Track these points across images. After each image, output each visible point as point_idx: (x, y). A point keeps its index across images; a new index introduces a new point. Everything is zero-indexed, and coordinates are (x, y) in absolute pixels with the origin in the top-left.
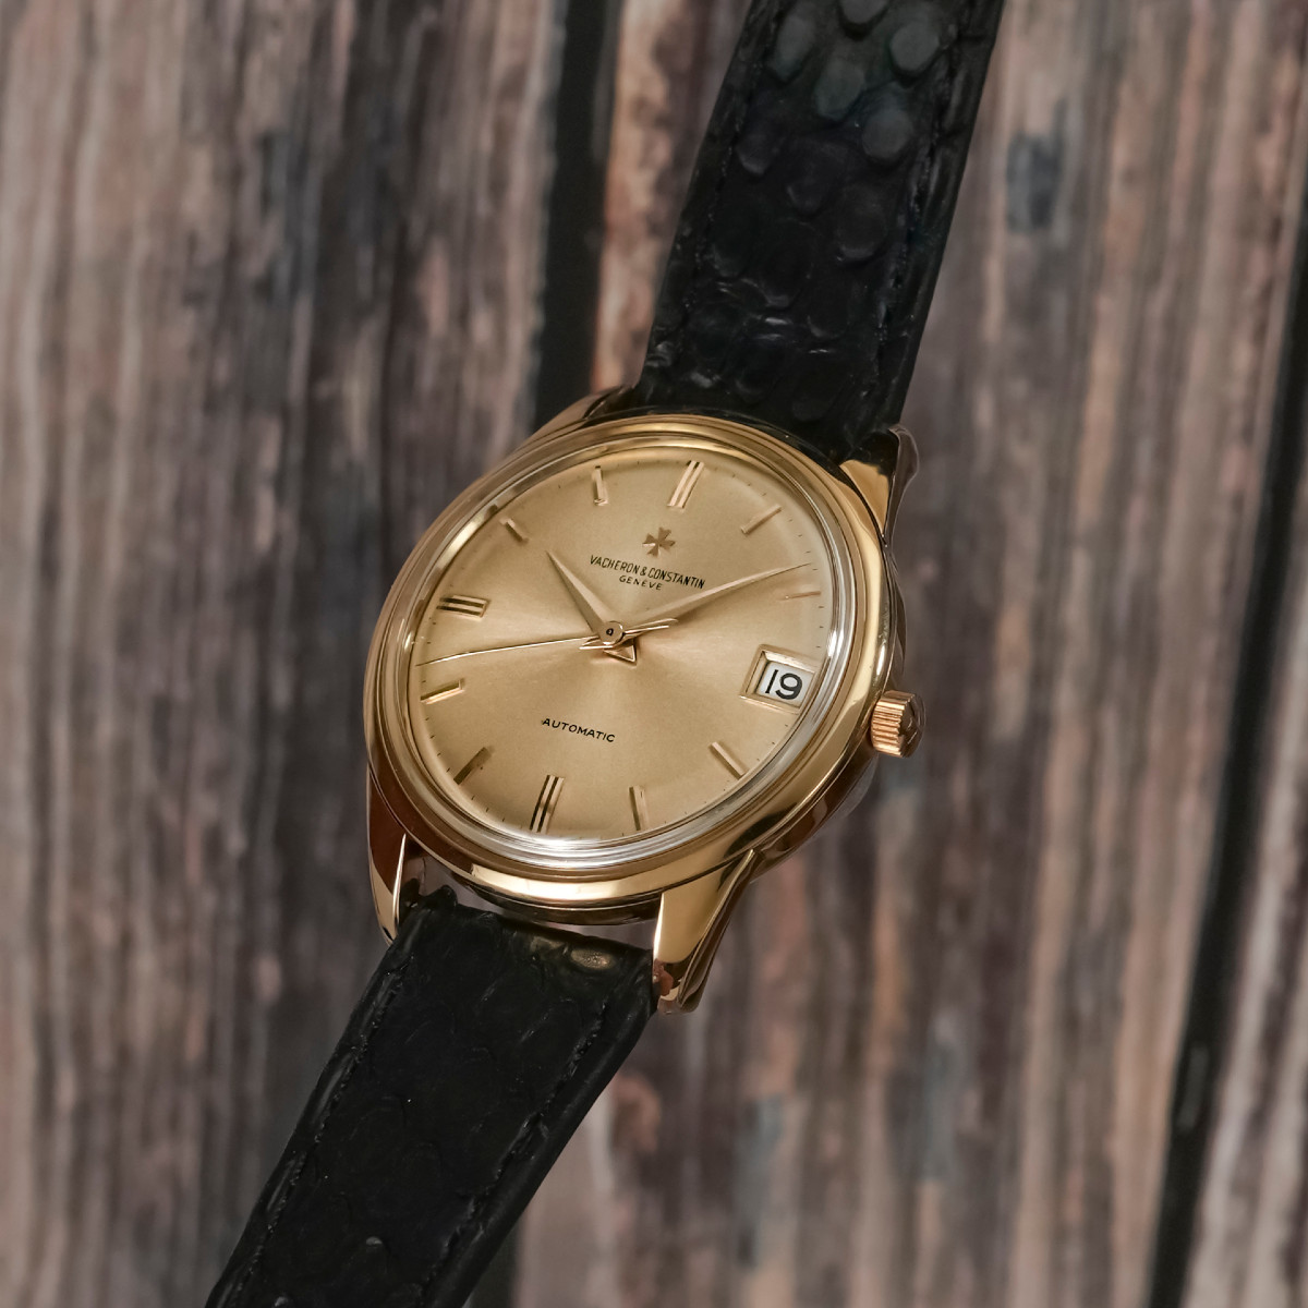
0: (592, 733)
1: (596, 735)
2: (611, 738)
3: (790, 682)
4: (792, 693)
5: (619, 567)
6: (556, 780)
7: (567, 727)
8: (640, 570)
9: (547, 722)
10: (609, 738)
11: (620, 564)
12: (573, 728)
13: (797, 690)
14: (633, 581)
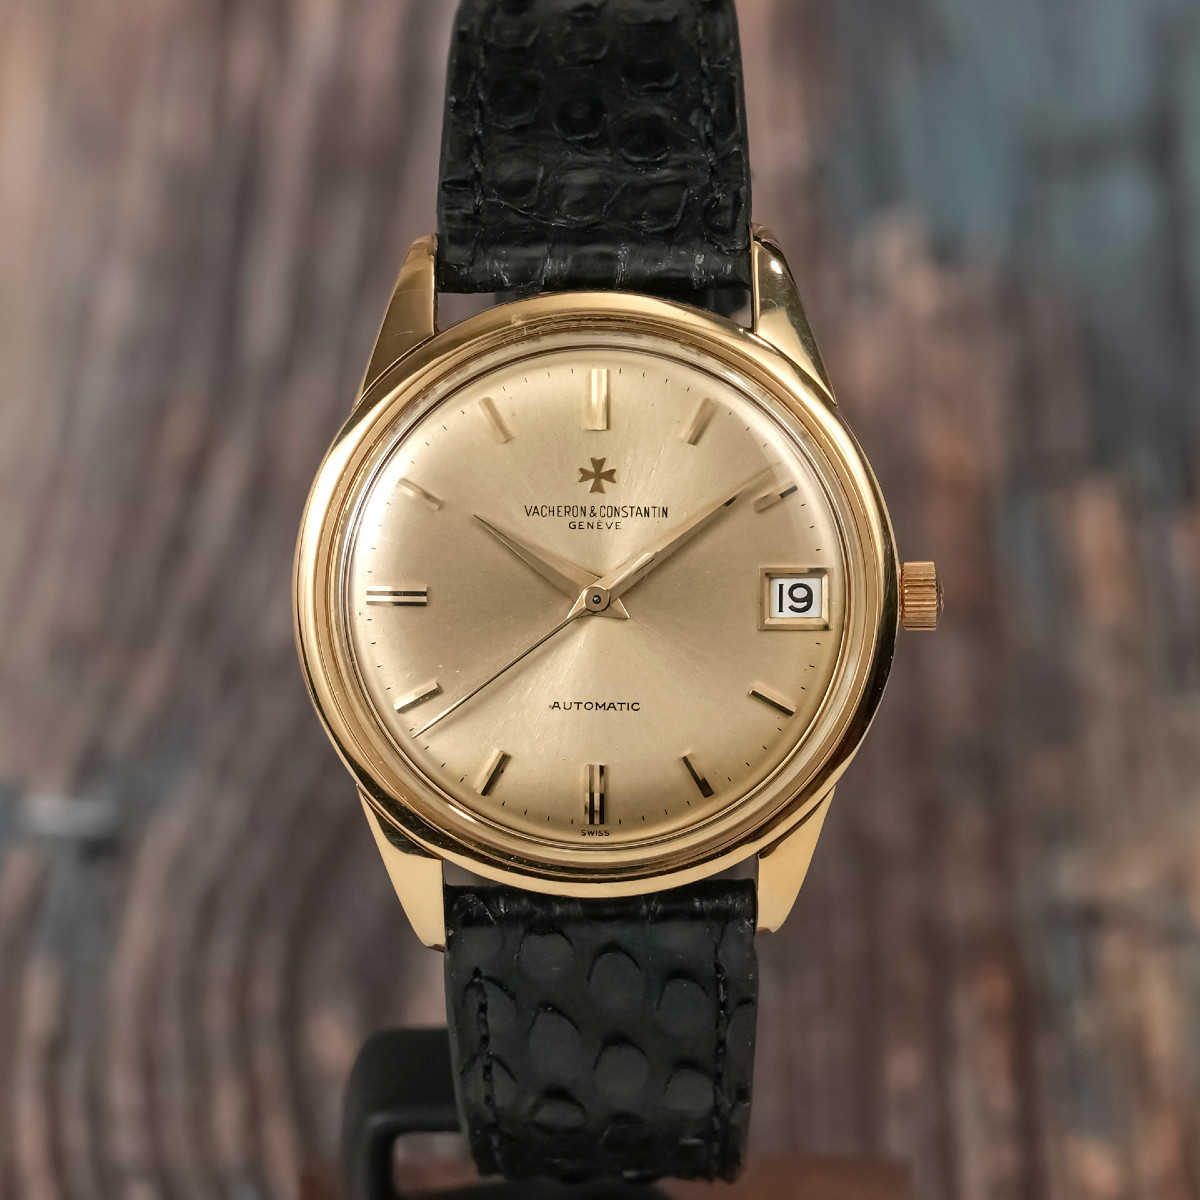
0: (612, 706)
1: (618, 707)
2: (635, 707)
3: (800, 593)
4: (805, 604)
5: (562, 513)
7: (581, 705)
8: (588, 511)
9: (556, 706)
10: (634, 707)
11: (562, 509)
12: (590, 706)
13: (809, 599)
14: (585, 525)
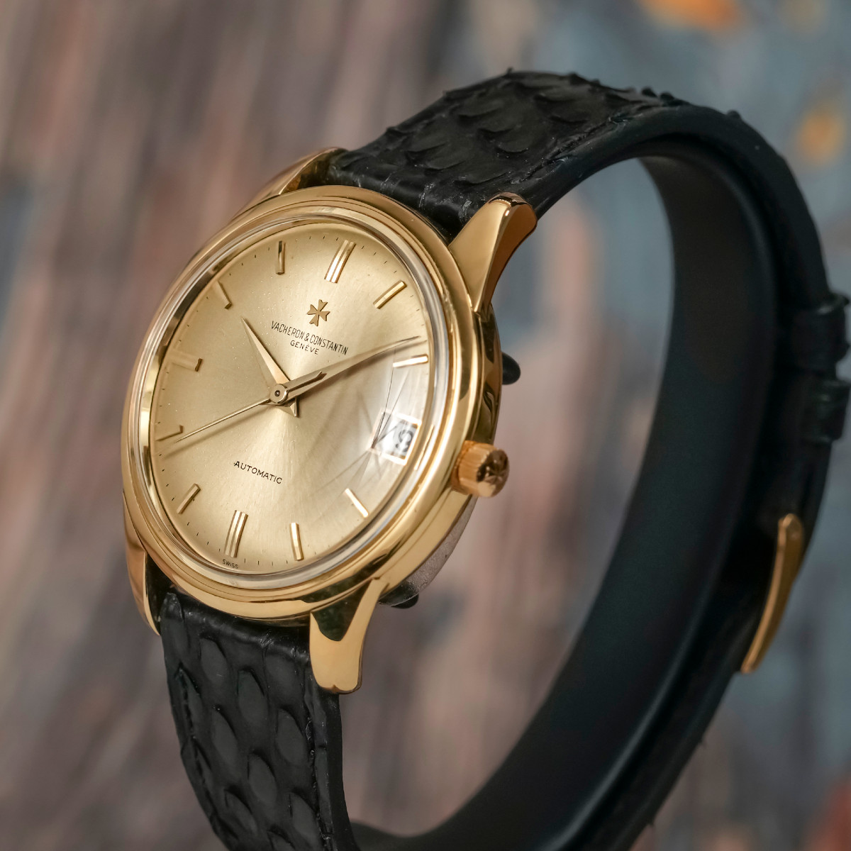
0: (267, 475)
1: (270, 477)
2: (279, 481)
5: (290, 333)
6: (241, 513)
7: (251, 469)
9: (237, 464)
11: (291, 330)
12: (254, 471)
14: (299, 345)
